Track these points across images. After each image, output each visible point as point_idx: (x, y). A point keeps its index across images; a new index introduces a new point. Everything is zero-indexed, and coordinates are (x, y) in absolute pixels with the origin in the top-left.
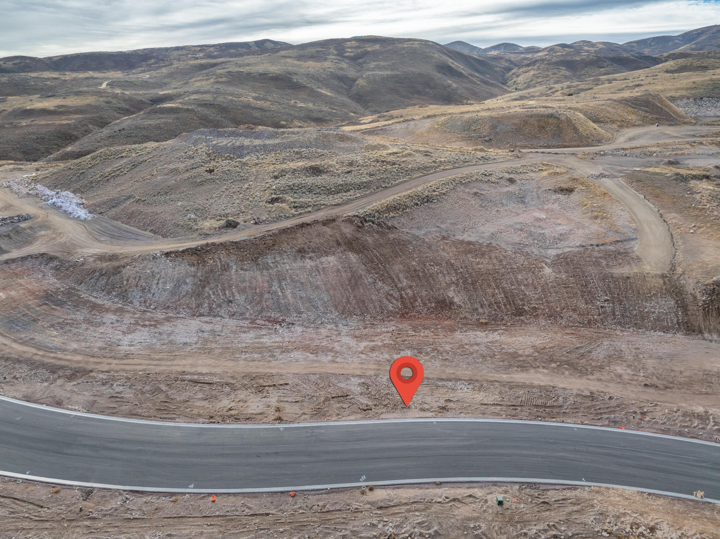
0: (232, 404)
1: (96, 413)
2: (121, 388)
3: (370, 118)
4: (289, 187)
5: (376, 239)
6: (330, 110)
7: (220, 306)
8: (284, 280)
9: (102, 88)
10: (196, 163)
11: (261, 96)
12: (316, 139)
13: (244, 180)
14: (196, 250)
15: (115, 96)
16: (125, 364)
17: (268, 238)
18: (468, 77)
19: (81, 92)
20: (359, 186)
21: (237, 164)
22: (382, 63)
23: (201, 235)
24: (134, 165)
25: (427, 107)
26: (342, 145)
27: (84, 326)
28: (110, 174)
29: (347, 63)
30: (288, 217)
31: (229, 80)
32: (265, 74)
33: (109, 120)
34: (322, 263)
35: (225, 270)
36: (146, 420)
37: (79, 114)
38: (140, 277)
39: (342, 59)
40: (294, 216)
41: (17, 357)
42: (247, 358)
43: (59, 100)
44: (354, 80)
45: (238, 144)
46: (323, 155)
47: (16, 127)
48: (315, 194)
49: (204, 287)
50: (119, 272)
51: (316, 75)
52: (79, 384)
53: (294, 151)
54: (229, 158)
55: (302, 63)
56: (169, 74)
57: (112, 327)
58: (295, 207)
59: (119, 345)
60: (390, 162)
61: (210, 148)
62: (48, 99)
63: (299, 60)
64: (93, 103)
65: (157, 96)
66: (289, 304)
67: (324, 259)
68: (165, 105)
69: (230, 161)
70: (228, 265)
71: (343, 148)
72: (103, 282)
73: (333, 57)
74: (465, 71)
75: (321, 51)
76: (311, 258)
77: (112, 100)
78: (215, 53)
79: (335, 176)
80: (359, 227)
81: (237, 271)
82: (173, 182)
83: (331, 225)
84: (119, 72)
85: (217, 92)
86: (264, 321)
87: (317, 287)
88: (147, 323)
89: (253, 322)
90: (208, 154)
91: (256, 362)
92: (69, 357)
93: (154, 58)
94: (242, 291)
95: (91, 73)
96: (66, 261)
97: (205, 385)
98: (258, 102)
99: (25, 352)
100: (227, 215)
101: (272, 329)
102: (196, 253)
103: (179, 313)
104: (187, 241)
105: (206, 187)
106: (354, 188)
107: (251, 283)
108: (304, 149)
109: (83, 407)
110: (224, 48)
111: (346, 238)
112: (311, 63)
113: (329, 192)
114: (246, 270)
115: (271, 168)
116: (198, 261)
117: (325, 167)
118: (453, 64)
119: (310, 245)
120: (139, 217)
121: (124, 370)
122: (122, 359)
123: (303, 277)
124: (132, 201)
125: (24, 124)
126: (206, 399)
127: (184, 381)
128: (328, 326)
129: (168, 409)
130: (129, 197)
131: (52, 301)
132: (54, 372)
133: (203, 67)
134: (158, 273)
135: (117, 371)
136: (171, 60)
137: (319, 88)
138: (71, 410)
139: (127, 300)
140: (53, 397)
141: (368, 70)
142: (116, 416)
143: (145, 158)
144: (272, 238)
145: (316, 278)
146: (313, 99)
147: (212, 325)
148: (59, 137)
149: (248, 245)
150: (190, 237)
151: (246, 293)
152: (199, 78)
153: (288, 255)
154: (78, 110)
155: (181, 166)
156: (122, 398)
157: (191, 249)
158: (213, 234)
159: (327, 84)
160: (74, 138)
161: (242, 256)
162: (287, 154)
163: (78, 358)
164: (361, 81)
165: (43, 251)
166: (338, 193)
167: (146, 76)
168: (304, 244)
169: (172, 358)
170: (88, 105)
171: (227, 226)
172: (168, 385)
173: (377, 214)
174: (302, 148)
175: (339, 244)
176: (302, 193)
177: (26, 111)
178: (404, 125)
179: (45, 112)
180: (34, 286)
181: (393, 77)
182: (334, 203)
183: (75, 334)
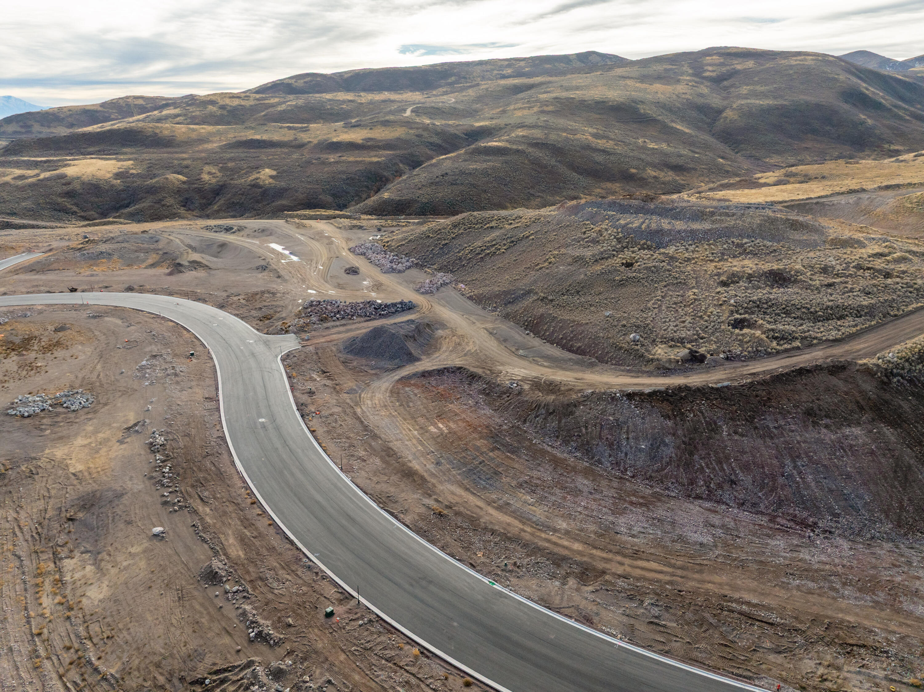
0: (821, 671)
1: (643, 647)
2: (655, 611)
3: (771, 176)
4: (754, 302)
5: (914, 406)
6: (691, 154)
7: (720, 486)
8: (797, 457)
9: (405, 115)
10: (605, 251)
11: (601, 132)
12: (760, 225)
13: (682, 284)
14: (667, 395)
15: (426, 128)
16: (643, 569)
17: (759, 387)
18: (890, 109)
19: (388, 121)
20: (857, 310)
21: (661, 257)
22: (759, 88)
23: (659, 369)
24: (513, 242)
25: (858, 163)
26: (797, 236)
27: (558, 491)
28: (482, 250)
29: (707, 86)
30: (770, 353)
31: (557, 109)
32: (603, 102)
33: (422, 159)
34: (846, 437)
35: (712, 430)
36: (715, 672)
37: (388, 150)
38: (601, 424)
39: (700, 80)
40: (778, 352)
41: (502, 531)
42: (798, 586)
43: (366, 131)
44: (720, 112)
45: (654, 226)
46: (775, 250)
47: (323, 163)
48: (795, 318)
49: (691, 454)
50: (572, 413)
51: (667, 103)
52: (597, 591)
53: (733, 242)
54: (645, 246)
55: (647, 86)
56: (478, 97)
57: (595, 500)
58: (776, 338)
59: (618, 533)
60: (880, 270)
61: (619, 230)
62: (353, 129)
63: (642, 82)
64: (403, 136)
65: (473, 129)
66: (816, 498)
67: (847, 431)
68: (490, 144)
69: (652, 252)
70: (715, 423)
71: (800, 241)
72: (553, 424)
73: (688, 78)
74: (886, 100)
75: (671, 69)
76: (827, 427)
77: (423, 133)
78: (527, 69)
79: (812, 291)
80: (883, 382)
81: (729, 435)
82: (582, 276)
83: (842, 376)
84: (417, 93)
85: (546, 127)
86: (789, 520)
87: (849, 476)
88: (634, 499)
89: (772, 520)
90: (617, 239)
91: (815, 596)
92: (566, 543)
93: (455, 76)
94: (746, 468)
95: (386, 95)
96: (494, 383)
97: (766, 626)
98: (599, 141)
99: (509, 524)
100: (682, 341)
101: (804, 537)
102: (668, 400)
103: (667, 489)
104: (640, 374)
105: (630, 290)
106: (851, 313)
107: (754, 456)
108: (745, 240)
109: (621, 633)
110: (537, 62)
111: (869, 399)
112: (658, 87)
113: (815, 318)
114: (742, 435)
115: (711, 267)
116: (673, 410)
117: (792, 273)
118: (867, 89)
119: (820, 405)
120: (553, 324)
121: (645, 579)
122: (631, 557)
123: (823, 456)
124: (535, 297)
125: (332, 160)
126: (780, 653)
127: (733, 612)
128: (884, 544)
129: (735, 658)
130: (529, 292)
131: (503, 445)
132: (559, 566)
133: (518, 89)
134: (625, 423)
135: (638, 579)
136: (473, 77)
137: (672, 121)
138: (608, 634)
139: (593, 458)
140: (577, 608)
141: (739, 97)
142: (671, 658)
143: (527, 233)
144: (764, 388)
145: (843, 461)
146: (665, 137)
147: (719, 517)
148: (369, 178)
149: (733, 395)
150: (644, 369)
151: (752, 472)
152: (519, 105)
153: (793, 418)
154: (388, 145)
155: (588, 253)
156: (664, 626)
157: (659, 392)
158: (675, 370)
159: (683, 117)
160: (384, 179)
161: (731, 412)
162: (725, 246)
163: (577, 546)
164: (731, 113)
165: (458, 362)
166: (828, 319)
167: (451, 100)
168: (811, 403)
169: (697, 567)
170: (398, 139)
171: (691, 360)
172: (715, 615)
173: (907, 364)
174: (743, 238)
175: (861, 408)
176: (776, 315)
177: (333, 143)
178: (852, 199)
179: (352, 146)
180: (470, 416)
181: (777, 108)
182: (831, 338)
183: (553, 505)
